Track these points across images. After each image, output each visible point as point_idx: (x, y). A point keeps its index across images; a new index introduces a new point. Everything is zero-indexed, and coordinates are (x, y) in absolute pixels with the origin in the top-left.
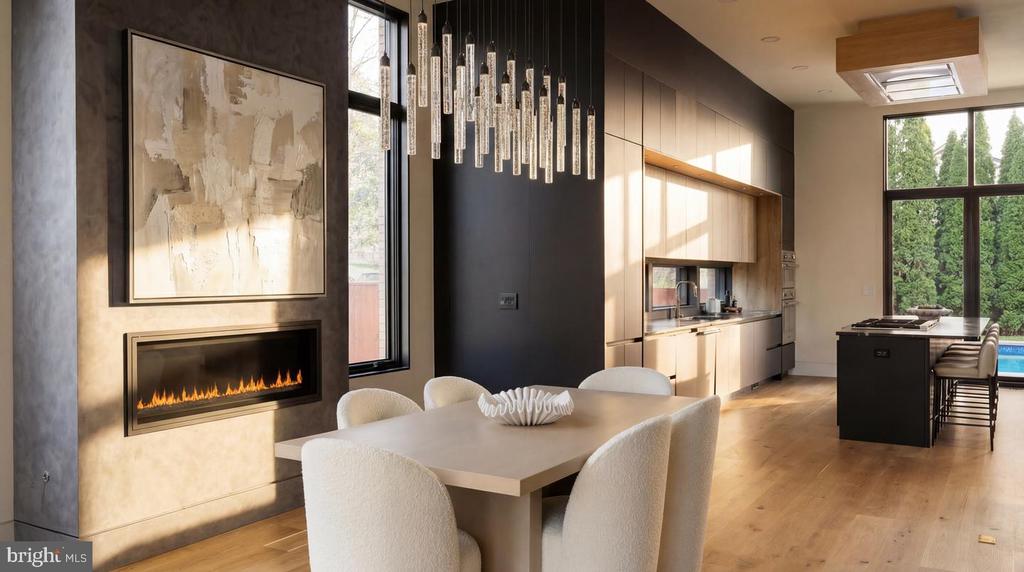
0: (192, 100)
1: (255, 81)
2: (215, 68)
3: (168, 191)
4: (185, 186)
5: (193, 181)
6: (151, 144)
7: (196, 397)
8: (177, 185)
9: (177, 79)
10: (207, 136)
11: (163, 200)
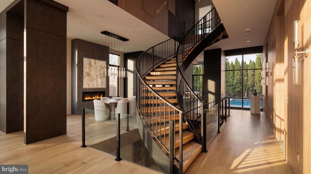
0: (90, 65)
1: (97, 61)
2: (93, 60)
3: (87, 75)
4: (89, 75)
5: (90, 74)
6: (86, 70)
7: (89, 98)
8: (88, 74)
9: (88, 62)
10: (92, 68)
11: (87, 76)
